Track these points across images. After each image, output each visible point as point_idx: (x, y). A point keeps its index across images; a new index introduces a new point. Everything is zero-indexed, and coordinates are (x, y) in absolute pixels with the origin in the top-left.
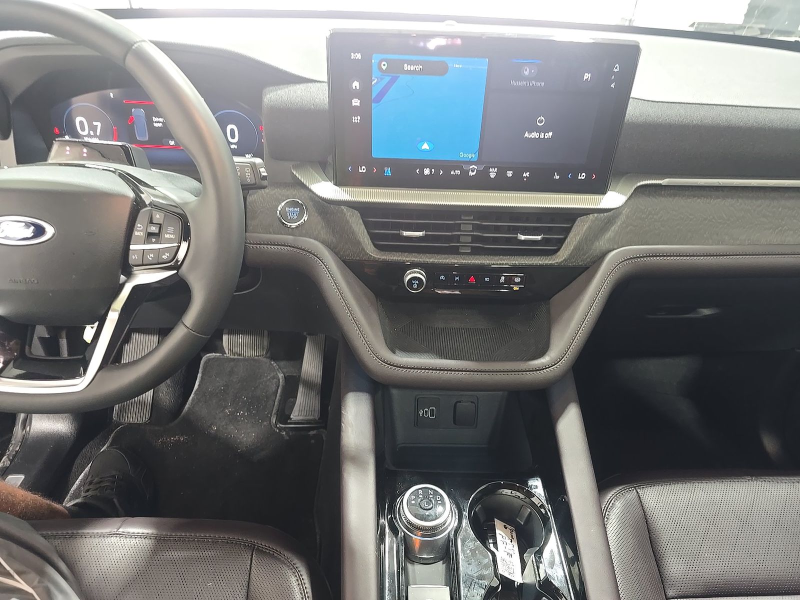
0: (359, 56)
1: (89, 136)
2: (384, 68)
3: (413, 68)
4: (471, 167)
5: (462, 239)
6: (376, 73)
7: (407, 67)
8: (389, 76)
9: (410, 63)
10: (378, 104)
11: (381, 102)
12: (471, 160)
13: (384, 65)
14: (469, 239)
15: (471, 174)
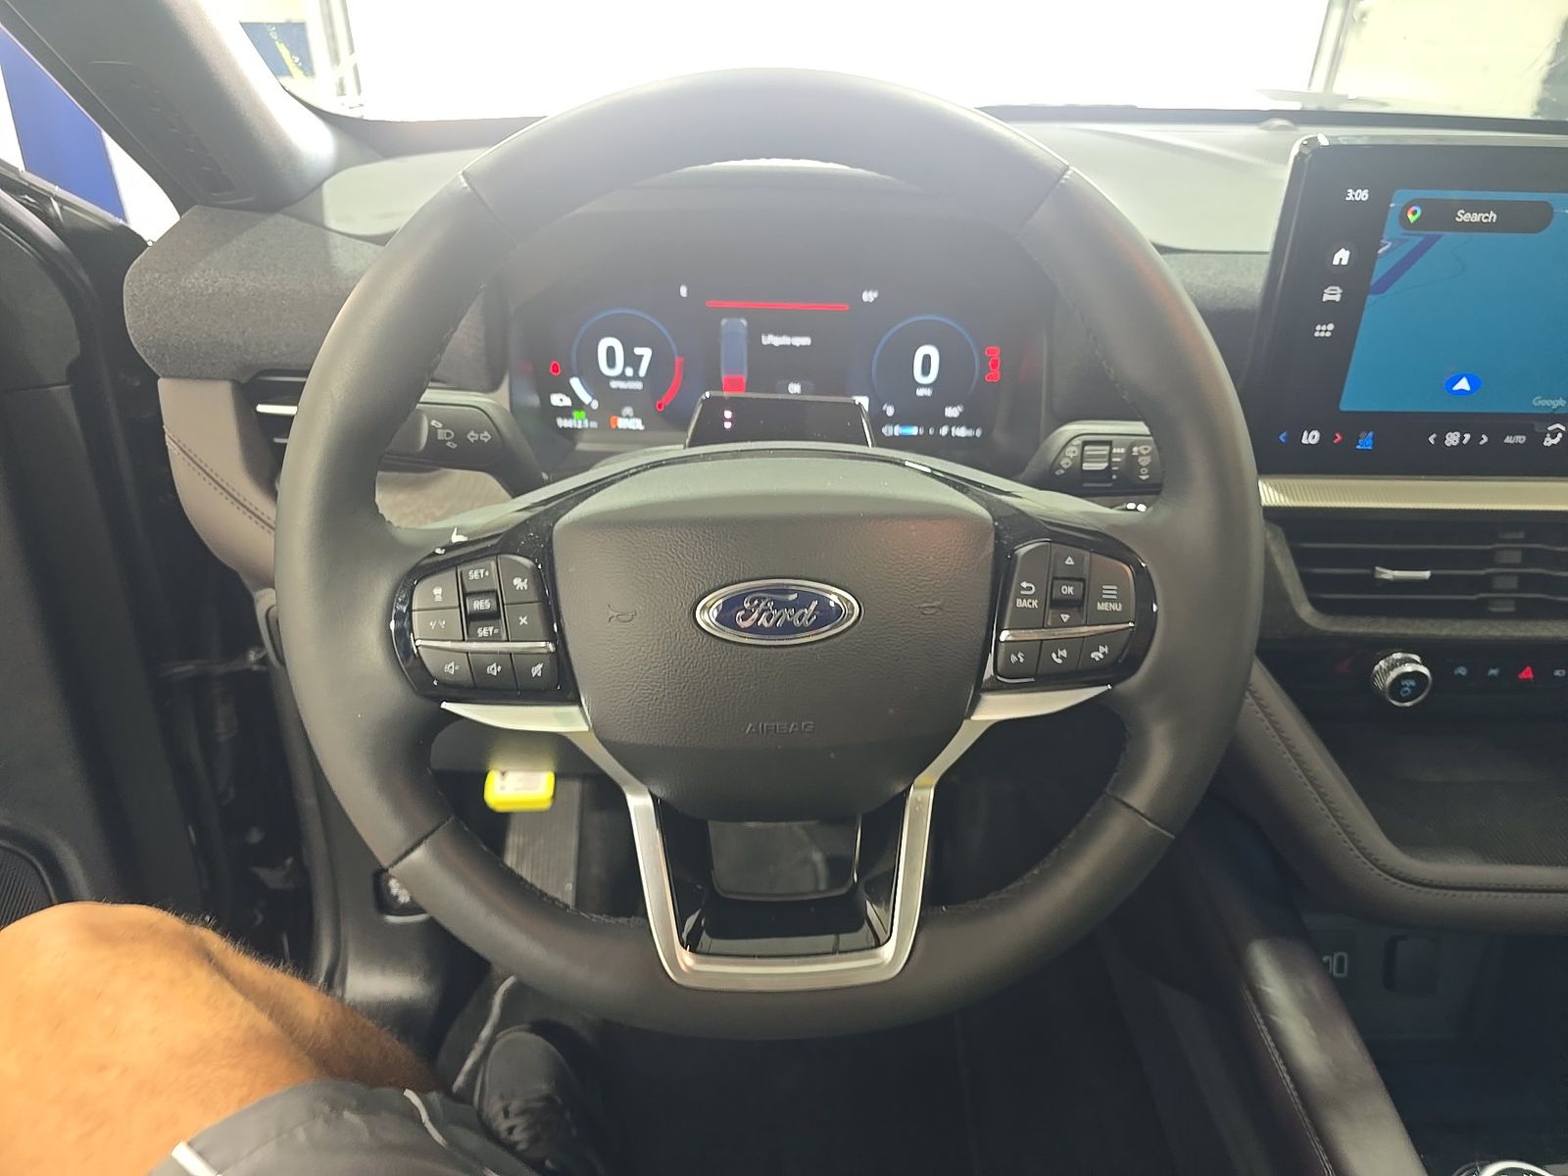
0: (1363, 195)
1: (622, 377)
2: (1412, 218)
3: (1476, 218)
4: (1550, 428)
5: (1498, 583)
6: (1392, 228)
7: (1463, 216)
8: (1418, 235)
9: (1472, 207)
10: (1383, 295)
11: (1387, 292)
12: (1556, 412)
13: (1414, 213)
14: (1513, 583)
15: (1549, 442)
